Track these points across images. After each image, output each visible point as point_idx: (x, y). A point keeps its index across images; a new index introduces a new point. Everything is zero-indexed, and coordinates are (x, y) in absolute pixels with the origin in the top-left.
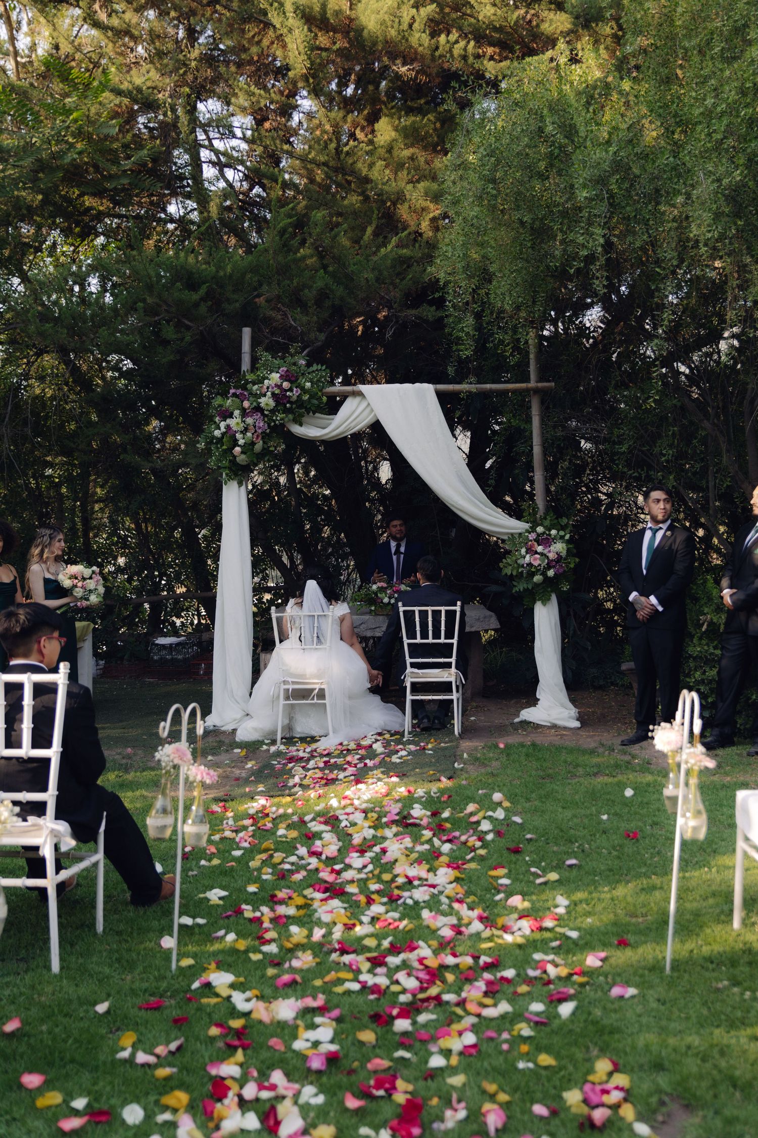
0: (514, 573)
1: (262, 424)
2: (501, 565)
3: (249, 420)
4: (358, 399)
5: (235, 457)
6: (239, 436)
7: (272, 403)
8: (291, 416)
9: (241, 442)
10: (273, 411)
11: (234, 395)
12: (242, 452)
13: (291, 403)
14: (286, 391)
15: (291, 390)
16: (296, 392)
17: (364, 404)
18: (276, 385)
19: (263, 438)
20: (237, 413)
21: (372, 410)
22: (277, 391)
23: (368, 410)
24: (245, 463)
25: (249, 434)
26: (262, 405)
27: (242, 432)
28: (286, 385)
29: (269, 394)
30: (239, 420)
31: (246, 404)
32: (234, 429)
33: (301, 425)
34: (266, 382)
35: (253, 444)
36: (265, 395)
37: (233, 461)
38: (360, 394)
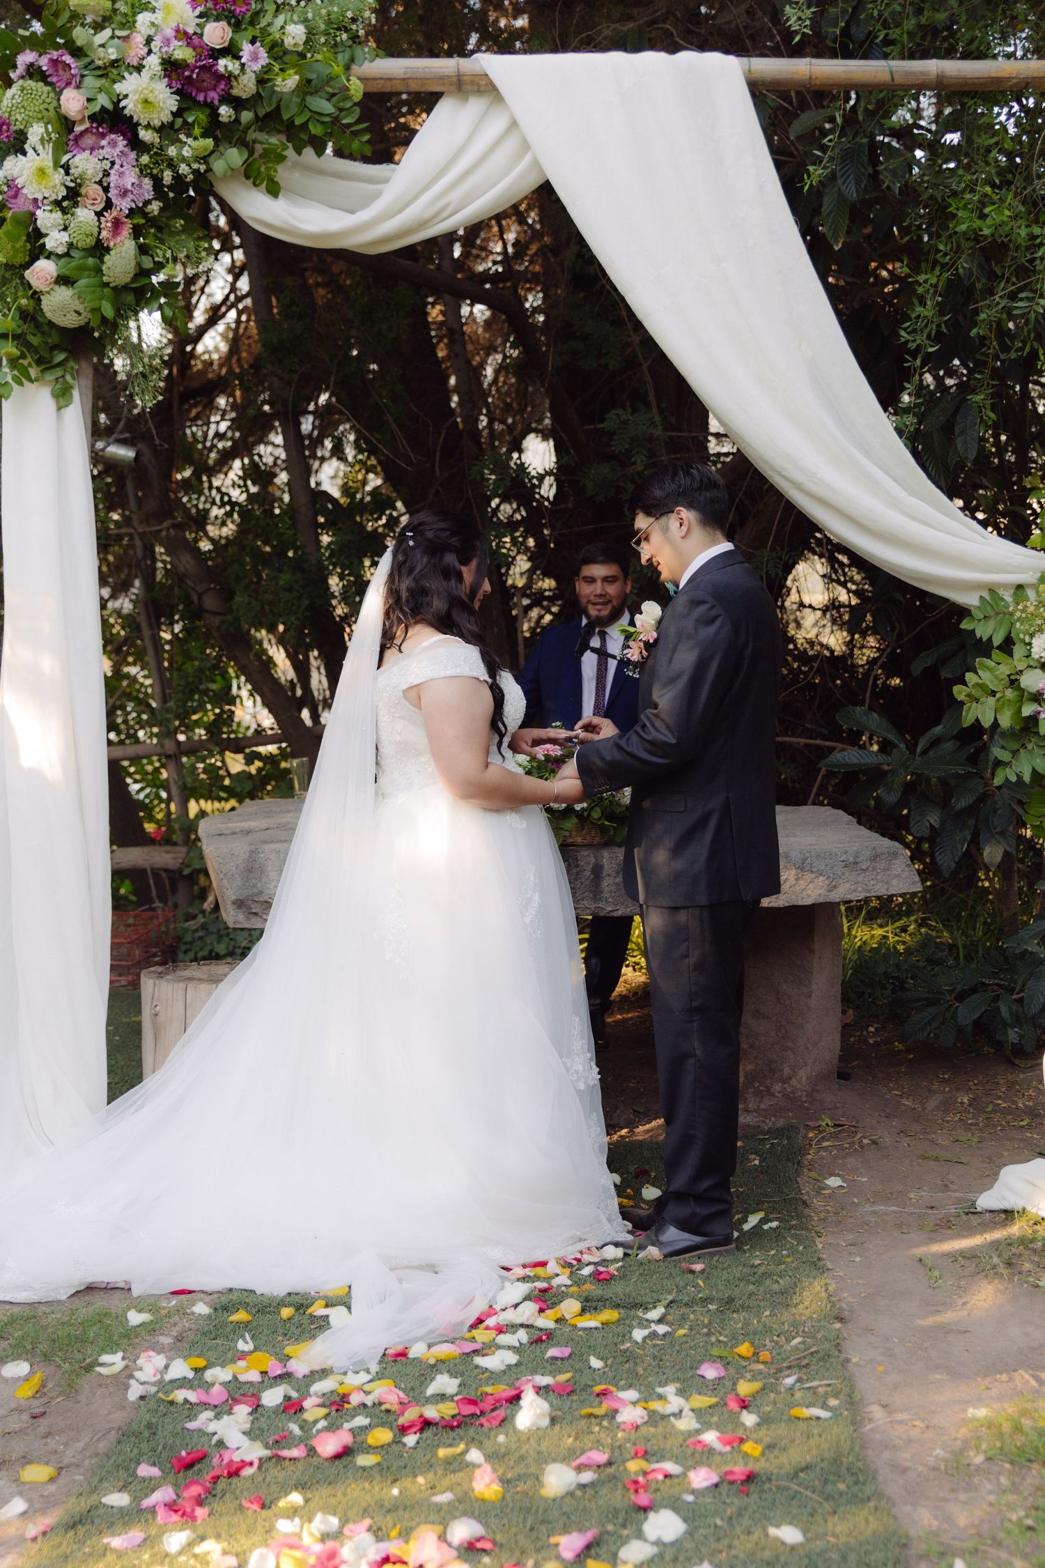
0: (1005, 721)
1: (130, 178)
2: (959, 692)
3: (85, 163)
4: (475, 106)
5: (36, 296)
6: (47, 219)
7: (166, 101)
8: (235, 156)
9: (55, 240)
10: (167, 131)
11: (33, 72)
12: (63, 280)
13: (238, 104)
14: (216, 54)
15: (231, 51)
16: (254, 57)
17: (496, 125)
18: (181, 34)
19: (137, 232)
20: (36, 132)
21: (525, 146)
22: (183, 53)
23: (511, 145)
24: (70, 321)
25: (84, 215)
26: (131, 106)
27: (57, 203)
28: (216, 33)
29: (153, 62)
30: (46, 157)
31: (73, 102)
32: (31, 191)
33: (274, 190)
34: (143, 19)
35: (99, 249)
36: (139, 68)
37: (32, 317)
38: (485, 87)
